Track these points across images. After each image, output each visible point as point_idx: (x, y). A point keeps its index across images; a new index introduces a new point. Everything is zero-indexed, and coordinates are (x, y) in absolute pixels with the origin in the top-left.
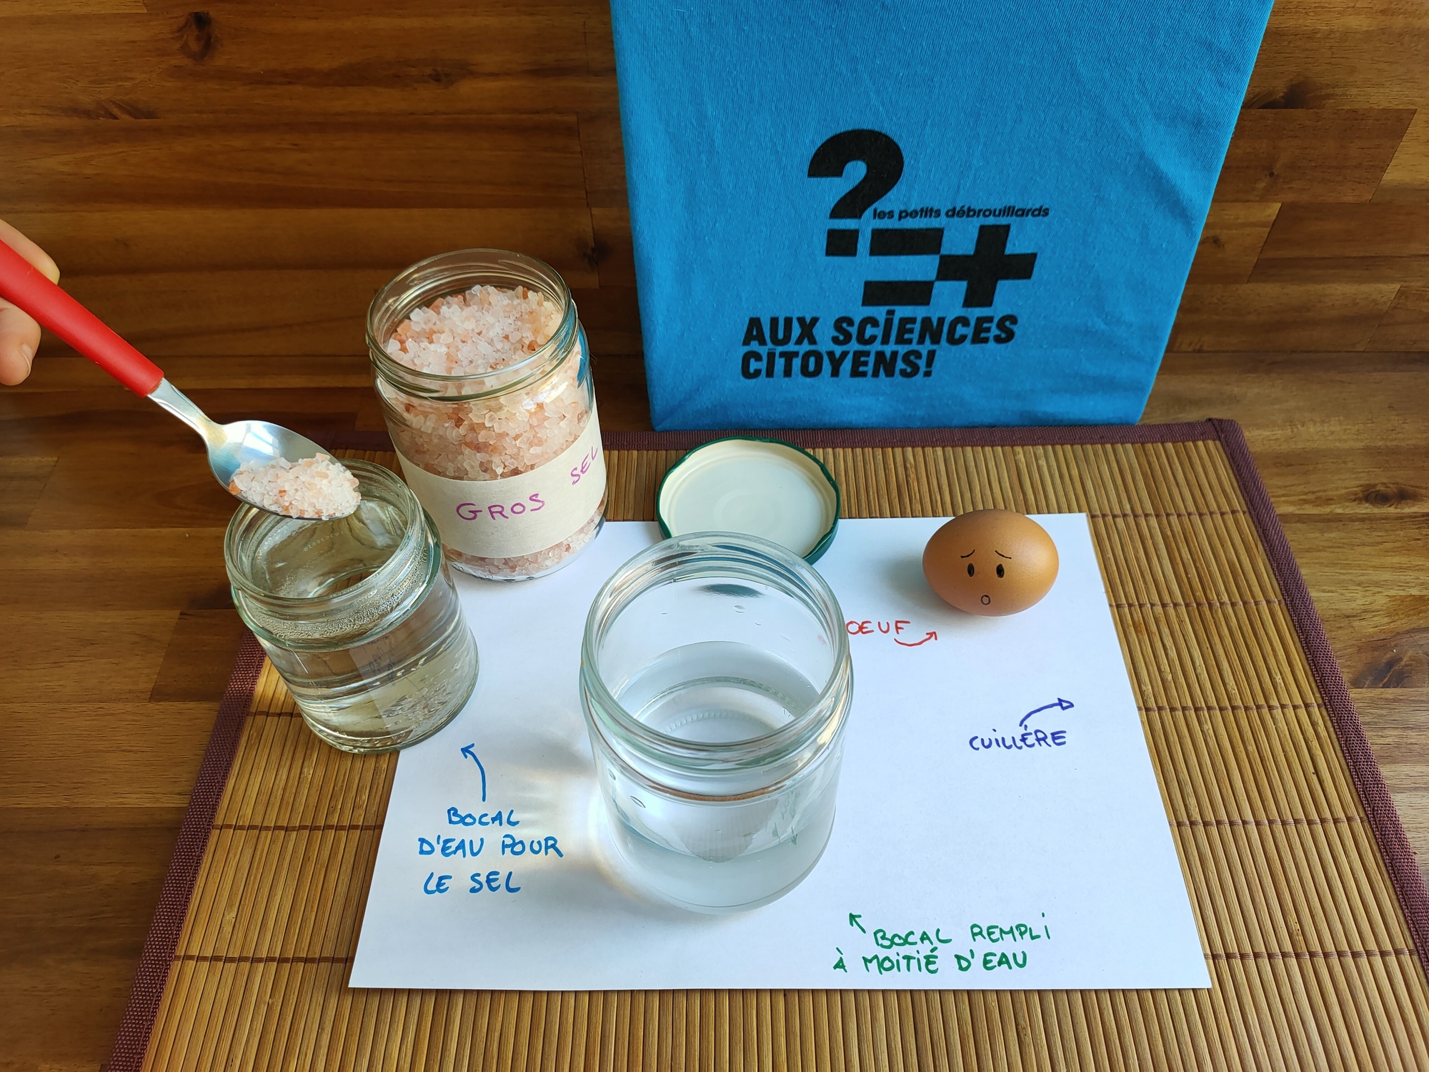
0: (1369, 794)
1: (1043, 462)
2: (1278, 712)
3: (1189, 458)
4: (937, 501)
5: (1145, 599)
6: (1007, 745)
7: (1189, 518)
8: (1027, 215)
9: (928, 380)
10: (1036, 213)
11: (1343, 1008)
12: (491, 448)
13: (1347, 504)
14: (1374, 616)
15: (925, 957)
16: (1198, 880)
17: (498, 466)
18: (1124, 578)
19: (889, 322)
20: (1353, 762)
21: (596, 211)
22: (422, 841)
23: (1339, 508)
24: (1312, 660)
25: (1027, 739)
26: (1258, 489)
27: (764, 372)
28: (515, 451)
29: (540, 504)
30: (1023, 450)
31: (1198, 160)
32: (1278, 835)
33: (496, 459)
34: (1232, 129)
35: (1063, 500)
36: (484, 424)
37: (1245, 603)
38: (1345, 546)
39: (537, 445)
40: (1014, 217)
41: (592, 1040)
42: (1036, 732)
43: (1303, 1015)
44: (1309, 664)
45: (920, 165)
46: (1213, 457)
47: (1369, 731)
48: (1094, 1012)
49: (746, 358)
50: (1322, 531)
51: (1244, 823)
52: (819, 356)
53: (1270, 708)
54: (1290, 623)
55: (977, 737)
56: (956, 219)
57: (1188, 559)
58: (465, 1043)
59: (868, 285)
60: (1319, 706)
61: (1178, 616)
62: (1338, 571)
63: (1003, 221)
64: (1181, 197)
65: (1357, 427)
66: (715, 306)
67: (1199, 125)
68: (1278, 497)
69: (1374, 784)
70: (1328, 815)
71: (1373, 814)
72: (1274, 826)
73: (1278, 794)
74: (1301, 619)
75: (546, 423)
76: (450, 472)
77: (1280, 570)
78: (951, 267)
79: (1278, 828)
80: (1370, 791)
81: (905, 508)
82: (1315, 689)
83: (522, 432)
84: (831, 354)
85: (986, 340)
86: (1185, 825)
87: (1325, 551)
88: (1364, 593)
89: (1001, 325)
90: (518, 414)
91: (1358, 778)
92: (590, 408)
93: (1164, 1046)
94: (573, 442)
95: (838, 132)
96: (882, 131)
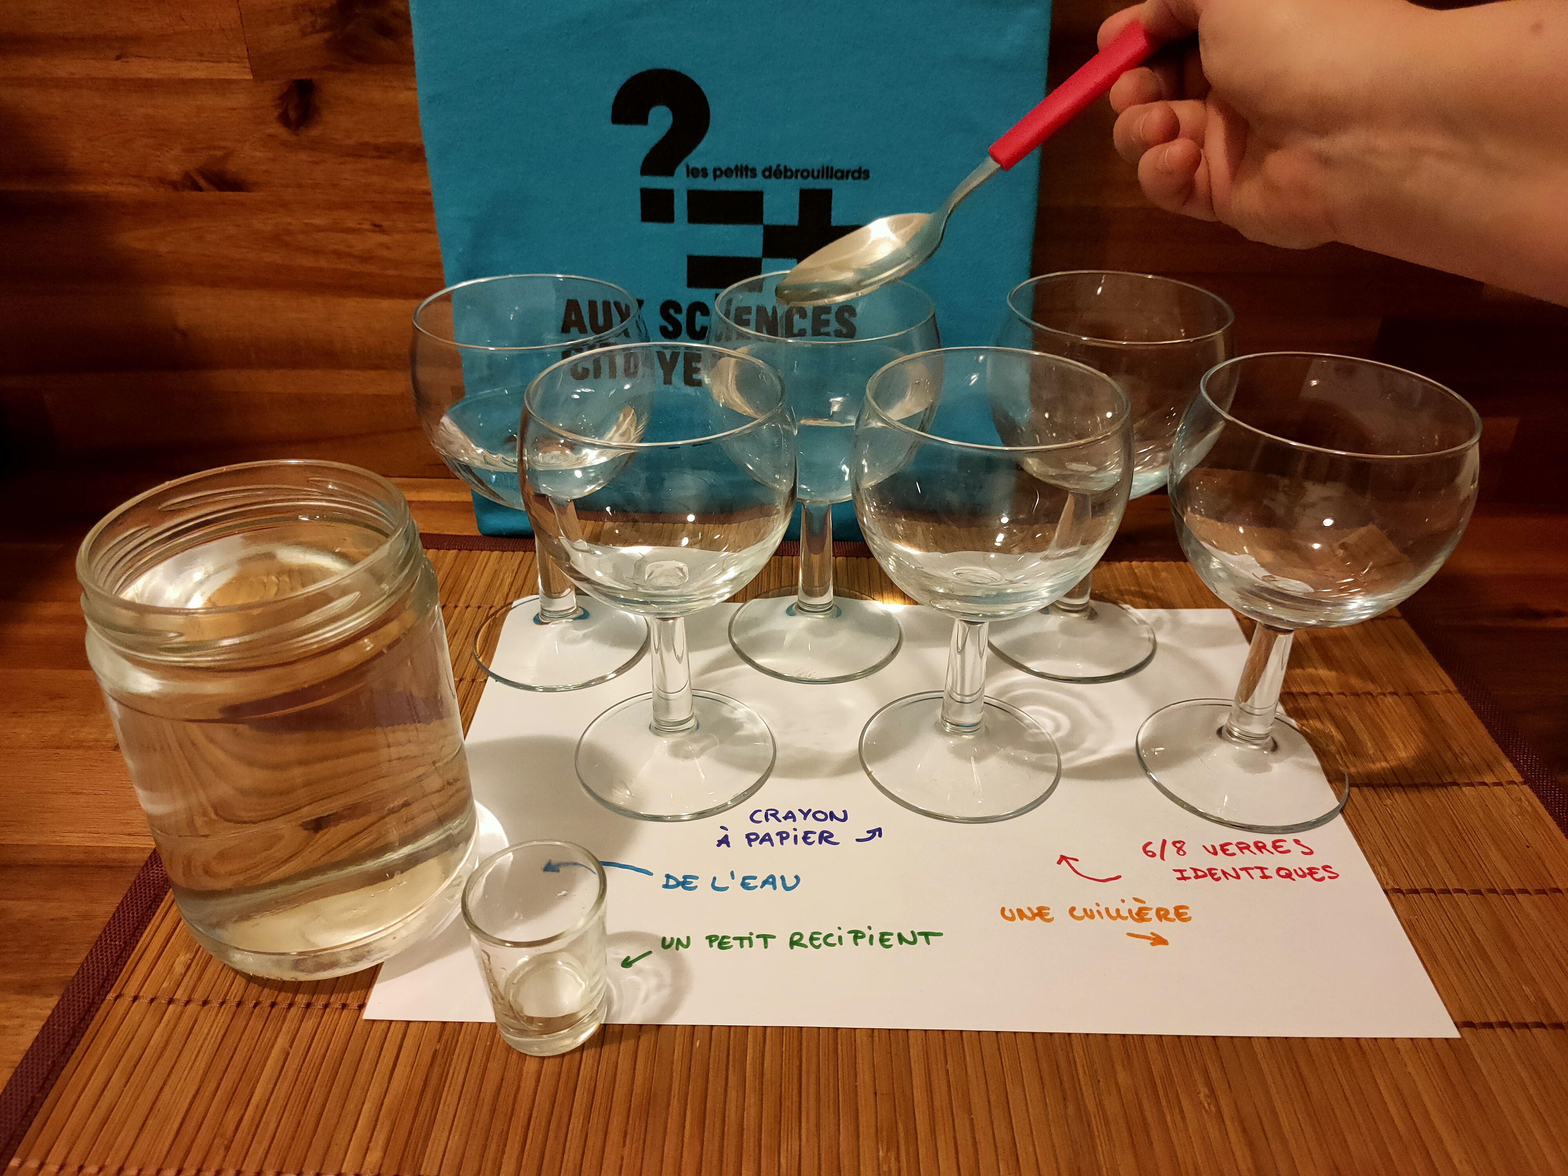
8: (847, 178)
10: (856, 175)
27: (592, 372)
40: (834, 179)
45: (726, 112)
56: (773, 180)
59: (692, 259)
63: (822, 184)
78: (776, 242)
85: (827, 333)
89: (840, 316)
95: (637, 72)
96: (683, 72)
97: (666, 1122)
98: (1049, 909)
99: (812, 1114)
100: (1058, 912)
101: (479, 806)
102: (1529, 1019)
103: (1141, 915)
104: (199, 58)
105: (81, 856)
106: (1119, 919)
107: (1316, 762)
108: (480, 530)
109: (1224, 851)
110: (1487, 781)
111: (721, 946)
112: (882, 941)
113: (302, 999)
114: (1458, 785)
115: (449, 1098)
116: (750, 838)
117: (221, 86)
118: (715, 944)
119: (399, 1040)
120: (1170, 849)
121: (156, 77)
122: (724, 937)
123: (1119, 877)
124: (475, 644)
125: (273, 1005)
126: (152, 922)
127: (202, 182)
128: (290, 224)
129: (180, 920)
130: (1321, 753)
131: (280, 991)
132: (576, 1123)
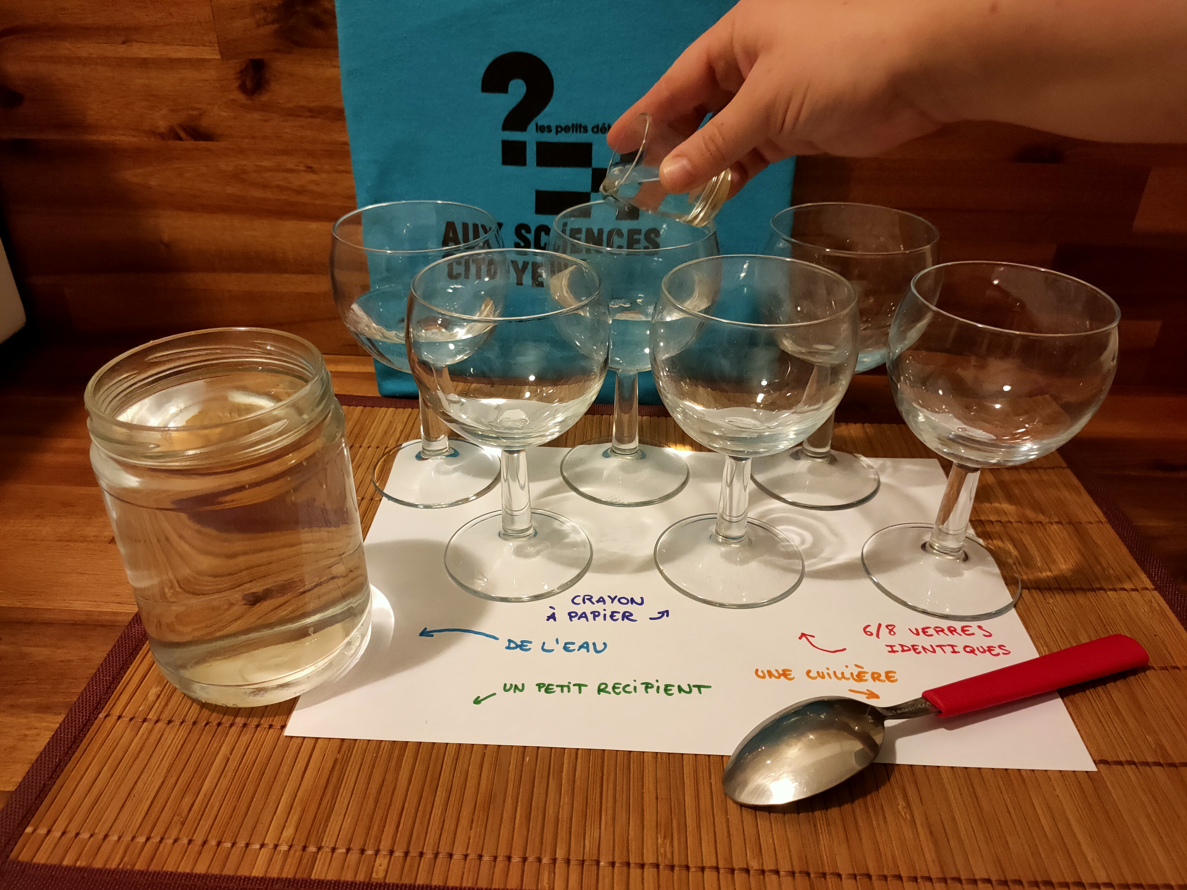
27: (463, 276)
49: (450, 264)
56: (600, 134)
59: (538, 194)
89: (647, 236)
95: (500, 54)
96: (534, 54)
97: (502, 814)
98: (791, 671)
99: (610, 812)
100: (798, 673)
101: (373, 588)
102: (1150, 759)
103: (860, 677)
104: (183, 43)
105: (83, 618)
106: (843, 679)
107: (997, 570)
108: (380, 392)
109: (924, 633)
110: (1126, 587)
111: (548, 690)
112: (666, 690)
113: (240, 721)
114: (1104, 590)
115: (345, 792)
116: (571, 616)
117: (198, 63)
118: (543, 690)
119: (310, 751)
120: (884, 631)
121: (150, 56)
122: (549, 685)
123: (845, 649)
124: (374, 473)
125: (219, 724)
126: (134, 664)
127: (182, 134)
128: (245, 165)
129: (154, 663)
130: (1001, 564)
131: (224, 715)
132: (437, 812)
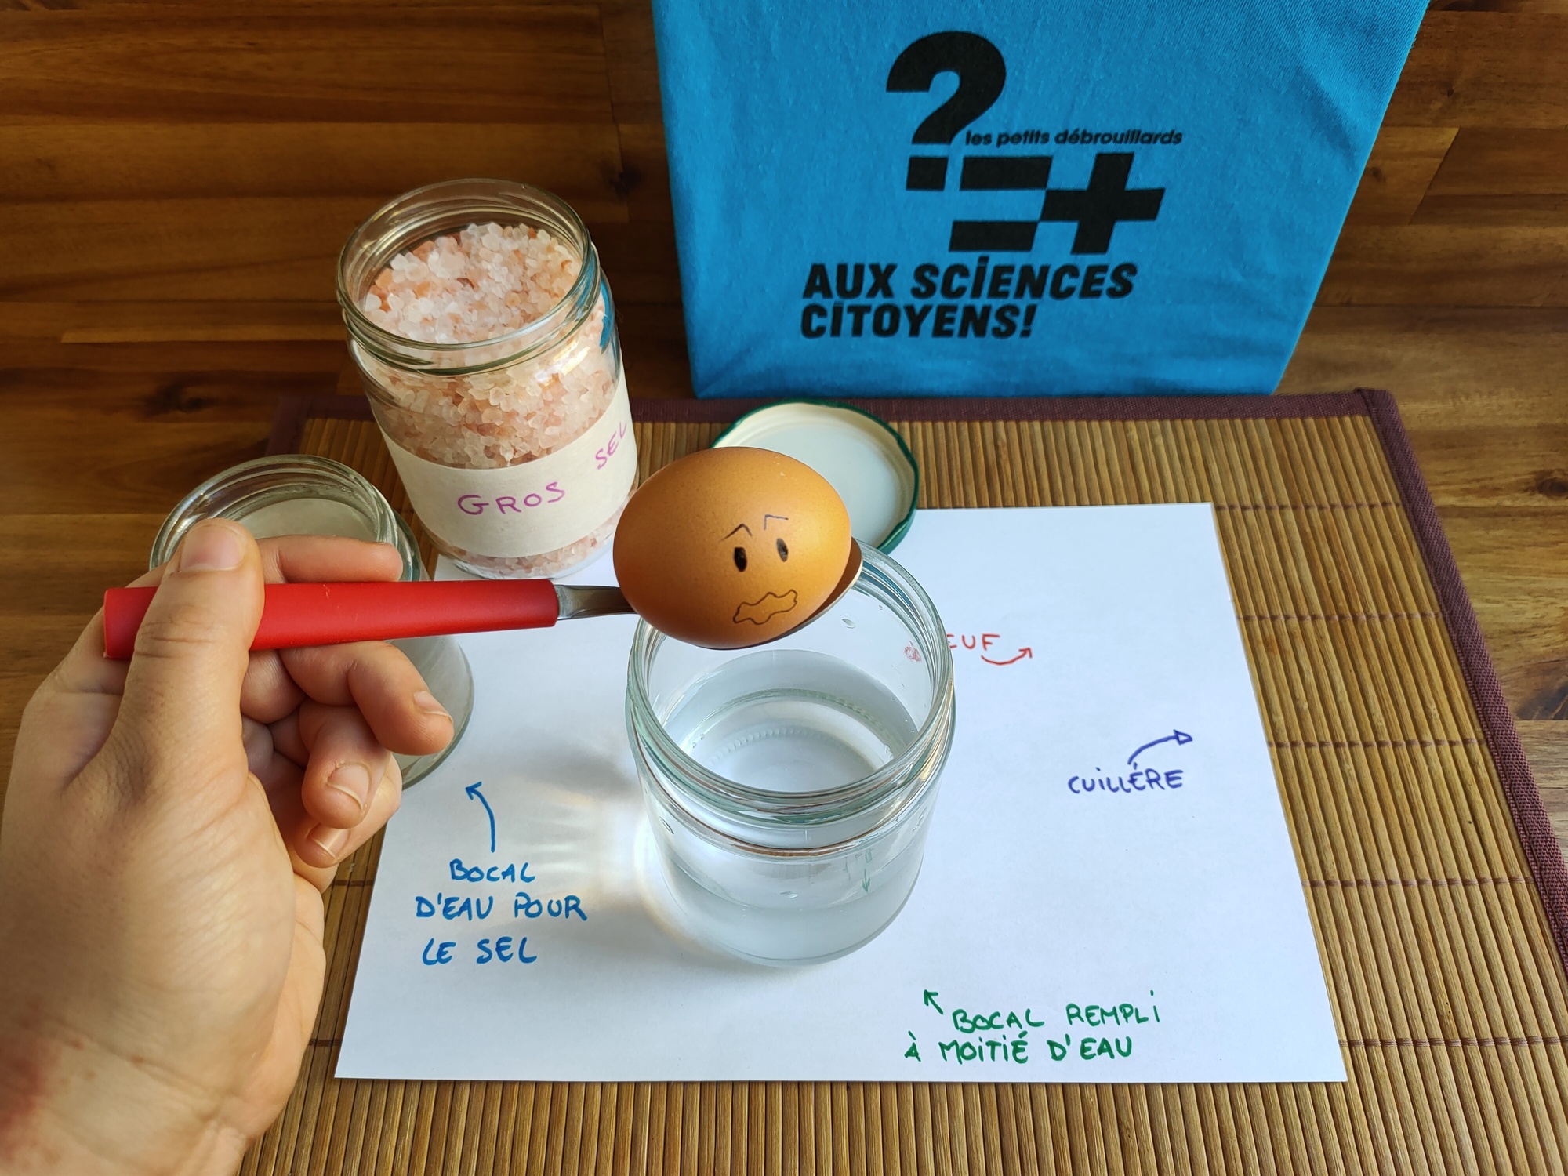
0: (1536, 850)
1: (1160, 441)
2: (1432, 749)
3: (1334, 437)
4: (1033, 488)
5: (1278, 611)
6: (1113, 786)
7: (1332, 512)
8: (1155, 142)
9: (1026, 341)
10: (1167, 139)
11: (1499, 1105)
12: (497, 430)
13: (1517, 495)
14: (1546, 633)
15: (1013, 1044)
16: (1333, 952)
17: (506, 451)
18: (1253, 584)
19: (981, 272)
20: (1519, 811)
21: (624, 128)
22: (420, 900)
23: (1508, 500)
24: (1473, 686)
25: (1135, 780)
26: (1414, 476)
27: (828, 330)
28: (527, 432)
29: (559, 494)
30: (1136, 425)
31: (1367, 76)
32: (1427, 897)
33: (504, 443)
34: (1413, 38)
35: (1183, 488)
36: (487, 401)
37: (1396, 616)
38: (1514, 546)
39: (553, 425)
40: (1139, 144)
41: (621, 1140)
42: (1148, 771)
43: (1452, 1114)
44: (1470, 692)
45: (1026, 77)
46: (1362, 437)
47: (1538, 772)
48: (1209, 1108)
49: (807, 313)
50: (1487, 529)
51: (1390, 883)
52: (895, 312)
53: (1423, 744)
54: (1449, 642)
55: (1076, 778)
56: (1068, 145)
57: (1330, 562)
58: (473, 1143)
59: (957, 225)
60: (1480, 743)
61: (1317, 631)
62: (1505, 577)
63: (1125, 148)
64: (1344, 123)
65: (1530, 401)
66: (770, 250)
67: (1371, 32)
68: (1437, 485)
69: (1542, 838)
70: (1487, 875)
71: (1540, 874)
72: (1424, 887)
73: (1430, 850)
74: (1461, 637)
75: (563, 399)
76: (449, 459)
77: (1438, 576)
78: (1058, 206)
79: (1429, 888)
80: (1537, 846)
81: (995, 496)
82: (1476, 721)
83: (534, 410)
84: (910, 309)
85: (1098, 294)
86: (1320, 885)
87: (1490, 552)
88: (1534, 604)
89: (1117, 275)
90: (528, 388)
91: (1524, 830)
92: (617, 376)
93: (1290, 1150)
94: (597, 419)
95: (924, 35)
96: (978, 33)
